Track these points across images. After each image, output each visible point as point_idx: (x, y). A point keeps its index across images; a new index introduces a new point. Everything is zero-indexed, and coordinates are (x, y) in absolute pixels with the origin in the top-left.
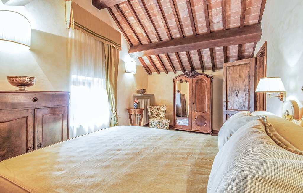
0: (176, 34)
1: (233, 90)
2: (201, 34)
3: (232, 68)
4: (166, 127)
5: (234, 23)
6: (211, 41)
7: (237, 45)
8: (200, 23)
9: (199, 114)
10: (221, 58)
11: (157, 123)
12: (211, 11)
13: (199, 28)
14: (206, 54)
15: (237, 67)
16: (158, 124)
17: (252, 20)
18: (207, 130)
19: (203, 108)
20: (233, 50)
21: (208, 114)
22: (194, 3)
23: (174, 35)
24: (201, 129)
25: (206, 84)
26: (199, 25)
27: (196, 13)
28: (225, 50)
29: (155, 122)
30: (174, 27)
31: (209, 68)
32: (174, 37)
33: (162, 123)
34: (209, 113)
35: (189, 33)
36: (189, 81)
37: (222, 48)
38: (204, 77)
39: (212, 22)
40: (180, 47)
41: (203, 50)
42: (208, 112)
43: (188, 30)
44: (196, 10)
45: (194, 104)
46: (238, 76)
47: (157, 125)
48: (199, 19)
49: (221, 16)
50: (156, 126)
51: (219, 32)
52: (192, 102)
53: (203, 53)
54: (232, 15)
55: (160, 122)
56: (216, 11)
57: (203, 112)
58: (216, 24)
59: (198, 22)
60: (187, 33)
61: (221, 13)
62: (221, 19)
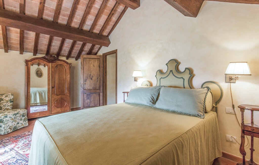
0: (49, 16)
1: (89, 75)
2: (72, 27)
3: (88, 59)
4: (23, 118)
5: (97, 30)
6: (83, 37)
7: (92, 44)
8: (76, 19)
9: (59, 97)
10: (77, 50)
11: (11, 116)
12: (88, 16)
13: (73, 22)
14: (68, 43)
15: (92, 59)
16: (13, 117)
17: (106, 33)
18: (66, 110)
19: (63, 91)
20: (88, 47)
21: (67, 95)
22: (80, 3)
23: (45, 15)
24: (61, 111)
25: (66, 69)
26: (75, 20)
27: (77, 11)
28: (84, 45)
29: (9, 116)
30: (50, 9)
31: (64, 55)
32: (43, 18)
33: (19, 115)
34: (69, 95)
35: (62, 21)
36: (47, 65)
37: (82, 43)
38: (64, 63)
39: (85, 23)
40: (53, 32)
41: (67, 40)
42: (67, 94)
43: (63, 19)
44: (78, 8)
45: (54, 88)
46: (92, 66)
47: (13, 119)
48: (77, 16)
49: (92, 22)
50: (10, 120)
51: (86, 31)
52: (52, 86)
53: (66, 42)
54: (98, 25)
55: (16, 115)
56: (91, 17)
57: (63, 95)
58: (86, 25)
59: (75, 17)
60: (60, 20)
61: (93, 21)
62: (91, 24)
